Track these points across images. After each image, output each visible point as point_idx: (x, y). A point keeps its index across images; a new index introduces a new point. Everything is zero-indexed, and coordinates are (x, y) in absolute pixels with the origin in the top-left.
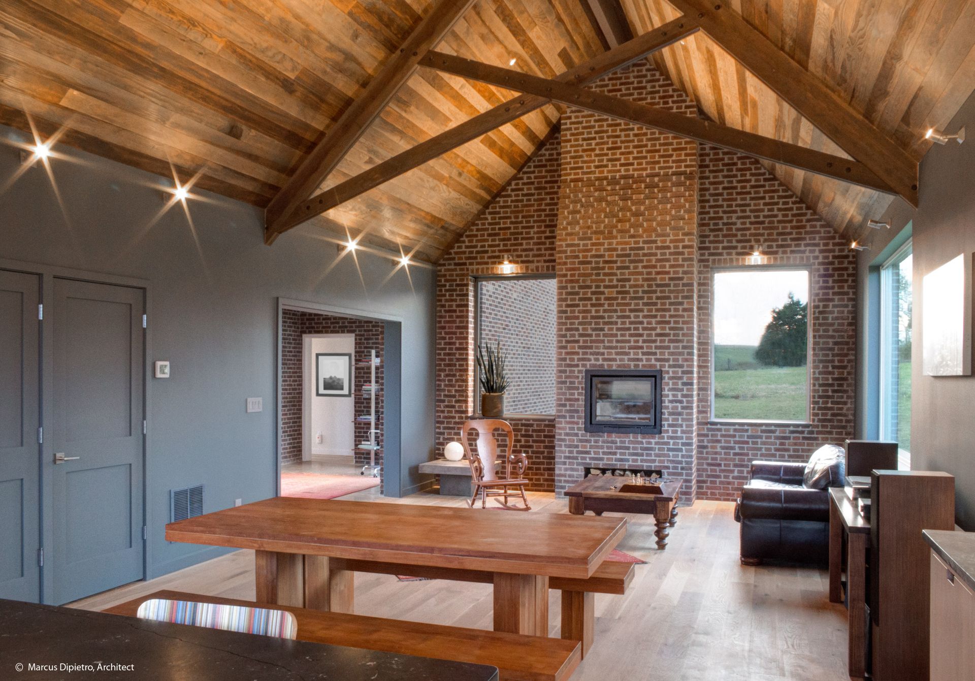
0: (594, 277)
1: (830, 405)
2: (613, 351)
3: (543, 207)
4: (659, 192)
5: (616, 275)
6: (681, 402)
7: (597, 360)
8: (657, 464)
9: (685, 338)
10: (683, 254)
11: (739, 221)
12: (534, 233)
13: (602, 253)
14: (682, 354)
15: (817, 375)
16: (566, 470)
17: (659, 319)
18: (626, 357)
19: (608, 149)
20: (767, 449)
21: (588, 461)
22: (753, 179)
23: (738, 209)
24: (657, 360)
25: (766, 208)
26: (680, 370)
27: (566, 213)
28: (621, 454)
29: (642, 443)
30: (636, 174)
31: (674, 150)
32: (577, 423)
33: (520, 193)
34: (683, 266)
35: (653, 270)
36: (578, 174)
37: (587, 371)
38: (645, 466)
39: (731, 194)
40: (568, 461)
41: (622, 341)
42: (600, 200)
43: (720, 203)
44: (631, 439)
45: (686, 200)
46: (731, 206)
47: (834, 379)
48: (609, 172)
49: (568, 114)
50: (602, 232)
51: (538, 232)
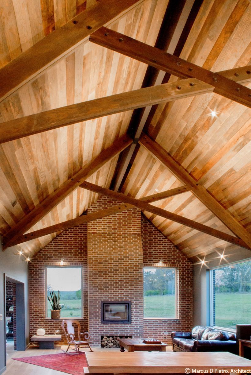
0: (104, 268)
1: (185, 313)
2: (112, 295)
3: (77, 242)
4: (128, 239)
5: (113, 268)
6: (139, 312)
7: (106, 298)
8: (130, 334)
9: (140, 291)
10: (138, 262)
11: (154, 252)
12: (74, 251)
13: (107, 260)
14: (139, 296)
15: (181, 303)
16: (94, 337)
17: (130, 284)
18: (117, 297)
19: (107, 223)
20: (164, 328)
21: (103, 333)
22: (159, 238)
23: (153, 247)
24: (129, 298)
25: (163, 248)
26: (138, 302)
27: (91, 245)
28: (116, 331)
29: (124, 327)
30: (118, 233)
31: (133, 225)
32: (98, 320)
33: (67, 235)
34: (138, 266)
35: (128, 267)
36: (95, 231)
37: (101, 302)
38: (126, 335)
39: (151, 242)
40: (94, 334)
41: (116, 291)
42: (105, 241)
43: (147, 245)
44: (120, 325)
45: (138, 243)
46: (151, 246)
47: (186, 305)
48: (108, 231)
49: (91, 208)
50: (107, 253)
51: (75, 251)
